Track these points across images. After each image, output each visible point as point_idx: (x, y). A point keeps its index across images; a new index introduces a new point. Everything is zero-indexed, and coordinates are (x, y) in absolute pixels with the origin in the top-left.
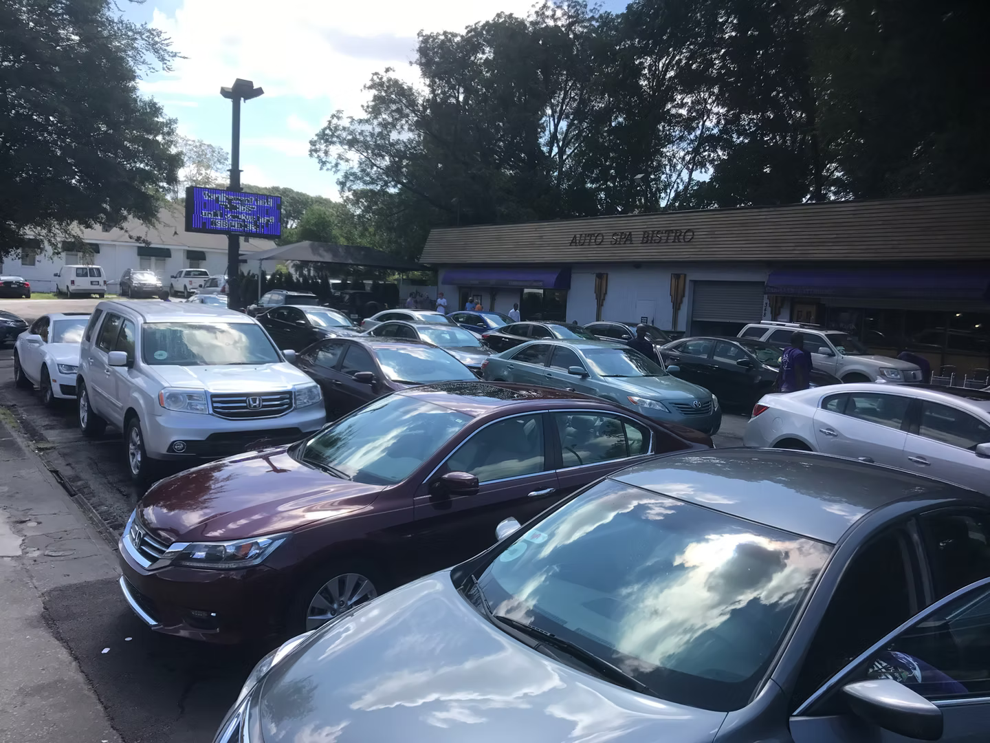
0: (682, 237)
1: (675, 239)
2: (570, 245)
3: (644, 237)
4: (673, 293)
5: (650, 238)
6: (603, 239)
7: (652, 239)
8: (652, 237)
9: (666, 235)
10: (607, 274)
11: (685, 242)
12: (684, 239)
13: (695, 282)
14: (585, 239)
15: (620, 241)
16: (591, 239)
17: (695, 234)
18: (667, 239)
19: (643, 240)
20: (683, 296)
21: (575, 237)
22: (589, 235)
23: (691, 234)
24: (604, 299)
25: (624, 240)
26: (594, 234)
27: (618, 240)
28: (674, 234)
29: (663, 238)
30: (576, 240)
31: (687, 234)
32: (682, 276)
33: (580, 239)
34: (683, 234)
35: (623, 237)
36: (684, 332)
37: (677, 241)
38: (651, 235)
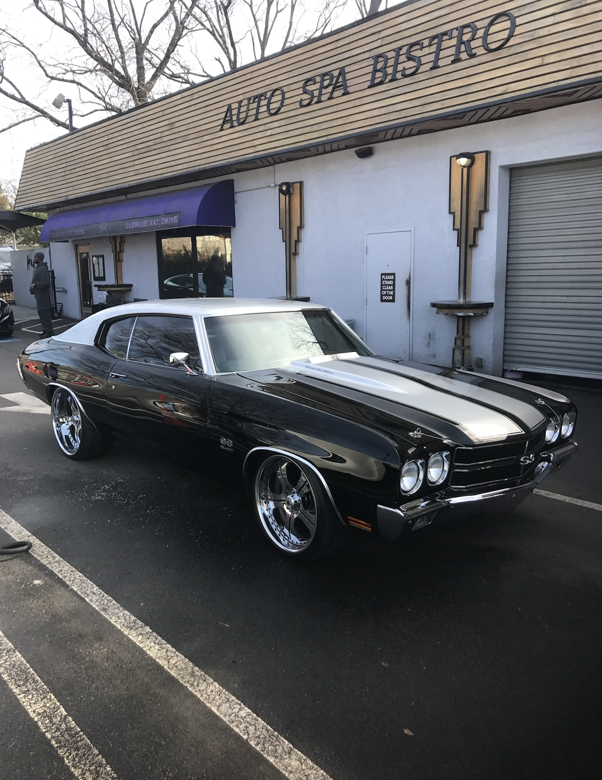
0: (479, 42)
1: (458, 52)
2: (222, 130)
3: (376, 71)
4: (457, 207)
5: (390, 70)
6: (284, 99)
7: (395, 71)
8: (397, 63)
9: (433, 48)
10: (301, 183)
11: (491, 51)
12: (485, 46)
13: (514, 172)
14: (248, 110)
15: (320, 94)
16: (259, 107)
17: (519, 21)
18: (437, 58)
19: (374, 78)
20: (485, 210)
21: (230, 109)
22: (256, 97)
23: (508, 24)
24: (298, 241)
25: (330, 89)
26: (265, 94)
27: (316, 93)
28: (454, 42)
29: (424, 60)
30: (231, 116)
31: (493, 29)
32: (480, 160)
33: (239, 113)
34: (480, 33)
35: (326, 83)
36: (491, 305)
37: (464, 56)
38: (391, 62)
